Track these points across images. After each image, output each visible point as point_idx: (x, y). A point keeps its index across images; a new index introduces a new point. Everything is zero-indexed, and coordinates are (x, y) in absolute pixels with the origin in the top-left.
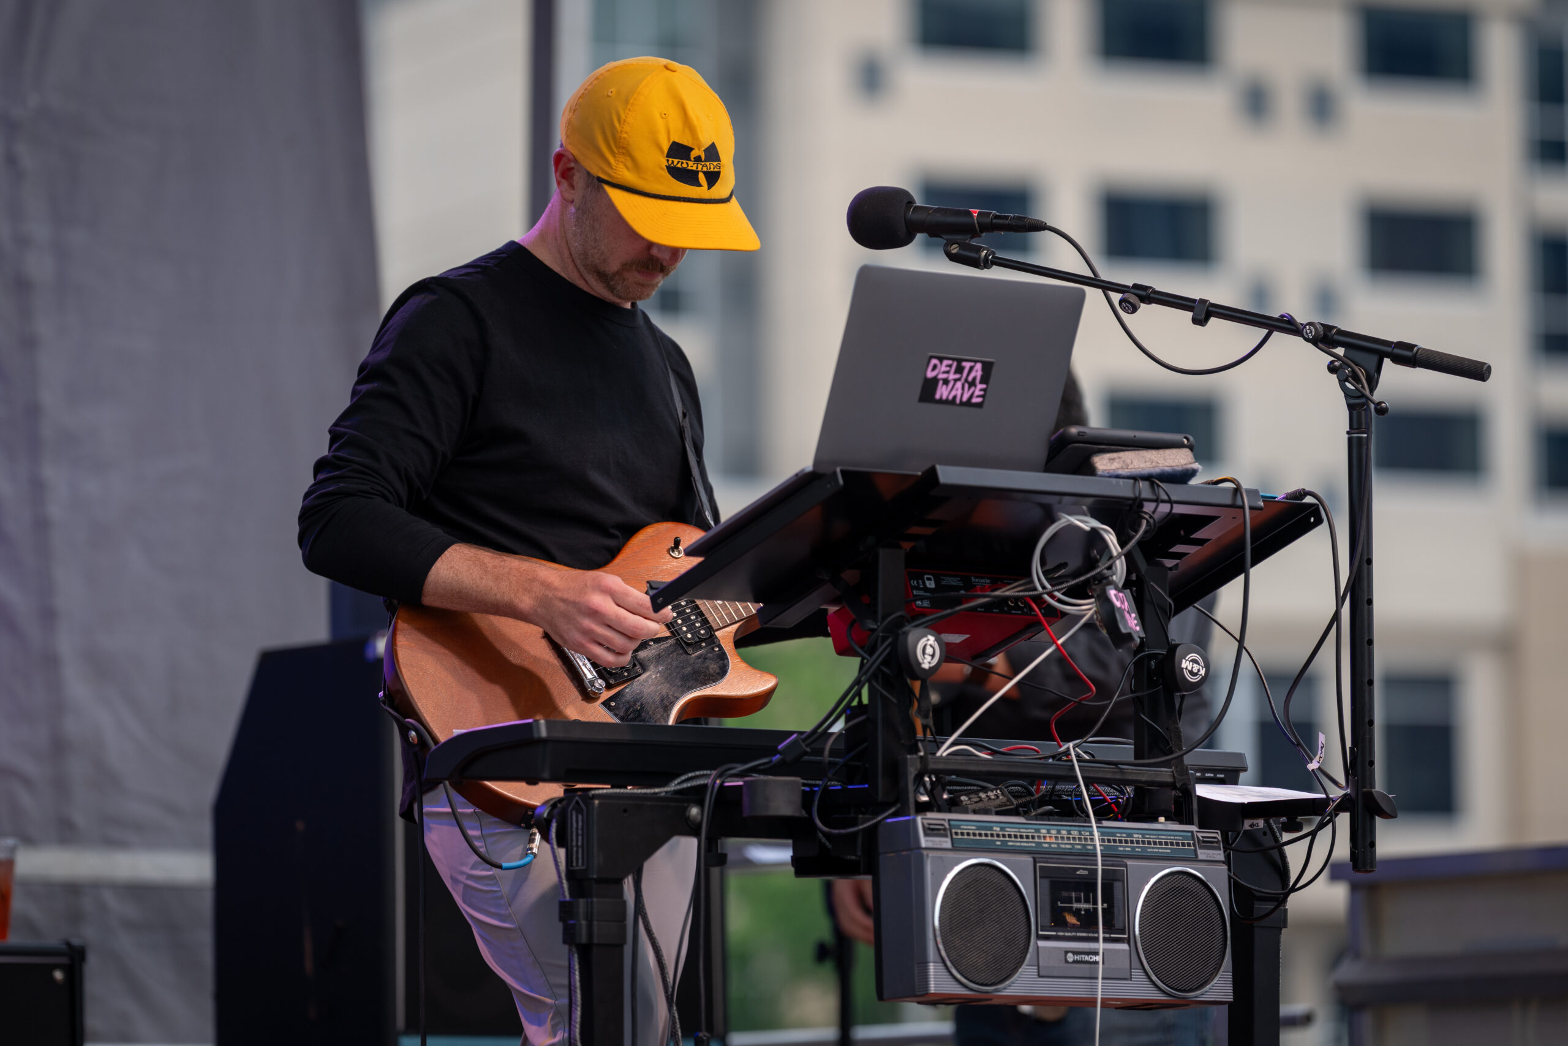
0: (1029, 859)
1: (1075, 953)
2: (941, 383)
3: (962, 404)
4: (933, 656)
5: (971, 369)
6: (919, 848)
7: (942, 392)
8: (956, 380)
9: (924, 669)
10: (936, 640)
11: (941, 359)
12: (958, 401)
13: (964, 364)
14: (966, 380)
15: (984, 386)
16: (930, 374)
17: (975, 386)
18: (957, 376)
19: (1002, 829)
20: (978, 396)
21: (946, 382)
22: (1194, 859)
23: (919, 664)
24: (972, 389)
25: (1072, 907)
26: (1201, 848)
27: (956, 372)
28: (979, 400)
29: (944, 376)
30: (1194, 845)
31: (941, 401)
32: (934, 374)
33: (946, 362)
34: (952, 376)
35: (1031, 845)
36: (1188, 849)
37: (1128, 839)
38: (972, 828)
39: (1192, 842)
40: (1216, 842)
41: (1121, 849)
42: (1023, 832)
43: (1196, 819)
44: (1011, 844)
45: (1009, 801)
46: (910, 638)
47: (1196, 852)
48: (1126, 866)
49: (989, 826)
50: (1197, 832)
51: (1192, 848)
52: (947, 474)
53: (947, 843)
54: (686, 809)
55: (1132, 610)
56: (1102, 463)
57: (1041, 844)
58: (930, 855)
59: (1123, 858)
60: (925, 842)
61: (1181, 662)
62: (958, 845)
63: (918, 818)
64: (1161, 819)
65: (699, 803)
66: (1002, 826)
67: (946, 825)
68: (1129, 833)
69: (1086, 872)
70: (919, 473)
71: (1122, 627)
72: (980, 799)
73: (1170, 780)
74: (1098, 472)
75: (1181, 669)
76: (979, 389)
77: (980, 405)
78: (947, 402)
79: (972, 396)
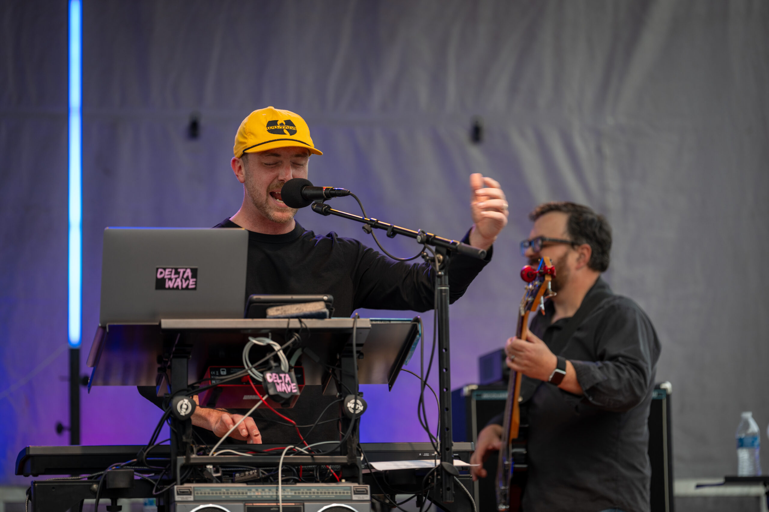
0: (241, 504)
2: (167, 280)
3: (183, 289)
4: (187, 409)
5: (184, 273)
6: (175, 501)
7: (169, 284)
8: (176, 279)
9: (182, 416)
10: (189, 401)
11: (165, 269)
12: (180, 287)
13: (179, 270)
14: (183, 277)
15: (194, 280)
16: (159, 276)
17: (189, 280)
18: (177, 276)
20: (192, 285)
21: (170, 279)
22: (349, 500)
23: (179, 413)
24: (187, 282)
26: (355, 494)
27: (175, 274)
28: (194, 286)
29: (169, 277)
30: (351, 493)
31: (169, 288)
32: (162, 276)
33: (167, 270)
34: (173, 276)
35: (245, 497)
36: (347, 495)
37: (308, 492)
38: (208, 490)
39: (349, 492)
40: (367, 491)
41: (302, 497)
42: (241, 491)
43: (361, 480)
44: (232, 497)
45: (258, 475)
46: (174, 401)
47: (351, 496)
48: (304, 505)
49: (219, 489)
50: (354, 487)
51: (349, 494)
52: (167, 323)
53: (191, 498)
54: (91, 486)
55: (292, 382)
56: (272, 312)
57: (251, 496)
58: (179, 504)
59: (303, 501)
60: (178, 498)
61: (347, 404)
62: (197, 499)
63: (175, 487)
64: (343, 481)
65: (98, 483)
66: (227, 489)
67: (192, 490)
68: (309, 489)
69: (277, 509)
70: (157, 324)
71: (271, 392)
72: (245, 475)
73: (345, 461)
74: (268, 316)
75: (348, 408)
76: (192, 281)
77: (195, 289)
78: (173, 288)
79: (188, 285)
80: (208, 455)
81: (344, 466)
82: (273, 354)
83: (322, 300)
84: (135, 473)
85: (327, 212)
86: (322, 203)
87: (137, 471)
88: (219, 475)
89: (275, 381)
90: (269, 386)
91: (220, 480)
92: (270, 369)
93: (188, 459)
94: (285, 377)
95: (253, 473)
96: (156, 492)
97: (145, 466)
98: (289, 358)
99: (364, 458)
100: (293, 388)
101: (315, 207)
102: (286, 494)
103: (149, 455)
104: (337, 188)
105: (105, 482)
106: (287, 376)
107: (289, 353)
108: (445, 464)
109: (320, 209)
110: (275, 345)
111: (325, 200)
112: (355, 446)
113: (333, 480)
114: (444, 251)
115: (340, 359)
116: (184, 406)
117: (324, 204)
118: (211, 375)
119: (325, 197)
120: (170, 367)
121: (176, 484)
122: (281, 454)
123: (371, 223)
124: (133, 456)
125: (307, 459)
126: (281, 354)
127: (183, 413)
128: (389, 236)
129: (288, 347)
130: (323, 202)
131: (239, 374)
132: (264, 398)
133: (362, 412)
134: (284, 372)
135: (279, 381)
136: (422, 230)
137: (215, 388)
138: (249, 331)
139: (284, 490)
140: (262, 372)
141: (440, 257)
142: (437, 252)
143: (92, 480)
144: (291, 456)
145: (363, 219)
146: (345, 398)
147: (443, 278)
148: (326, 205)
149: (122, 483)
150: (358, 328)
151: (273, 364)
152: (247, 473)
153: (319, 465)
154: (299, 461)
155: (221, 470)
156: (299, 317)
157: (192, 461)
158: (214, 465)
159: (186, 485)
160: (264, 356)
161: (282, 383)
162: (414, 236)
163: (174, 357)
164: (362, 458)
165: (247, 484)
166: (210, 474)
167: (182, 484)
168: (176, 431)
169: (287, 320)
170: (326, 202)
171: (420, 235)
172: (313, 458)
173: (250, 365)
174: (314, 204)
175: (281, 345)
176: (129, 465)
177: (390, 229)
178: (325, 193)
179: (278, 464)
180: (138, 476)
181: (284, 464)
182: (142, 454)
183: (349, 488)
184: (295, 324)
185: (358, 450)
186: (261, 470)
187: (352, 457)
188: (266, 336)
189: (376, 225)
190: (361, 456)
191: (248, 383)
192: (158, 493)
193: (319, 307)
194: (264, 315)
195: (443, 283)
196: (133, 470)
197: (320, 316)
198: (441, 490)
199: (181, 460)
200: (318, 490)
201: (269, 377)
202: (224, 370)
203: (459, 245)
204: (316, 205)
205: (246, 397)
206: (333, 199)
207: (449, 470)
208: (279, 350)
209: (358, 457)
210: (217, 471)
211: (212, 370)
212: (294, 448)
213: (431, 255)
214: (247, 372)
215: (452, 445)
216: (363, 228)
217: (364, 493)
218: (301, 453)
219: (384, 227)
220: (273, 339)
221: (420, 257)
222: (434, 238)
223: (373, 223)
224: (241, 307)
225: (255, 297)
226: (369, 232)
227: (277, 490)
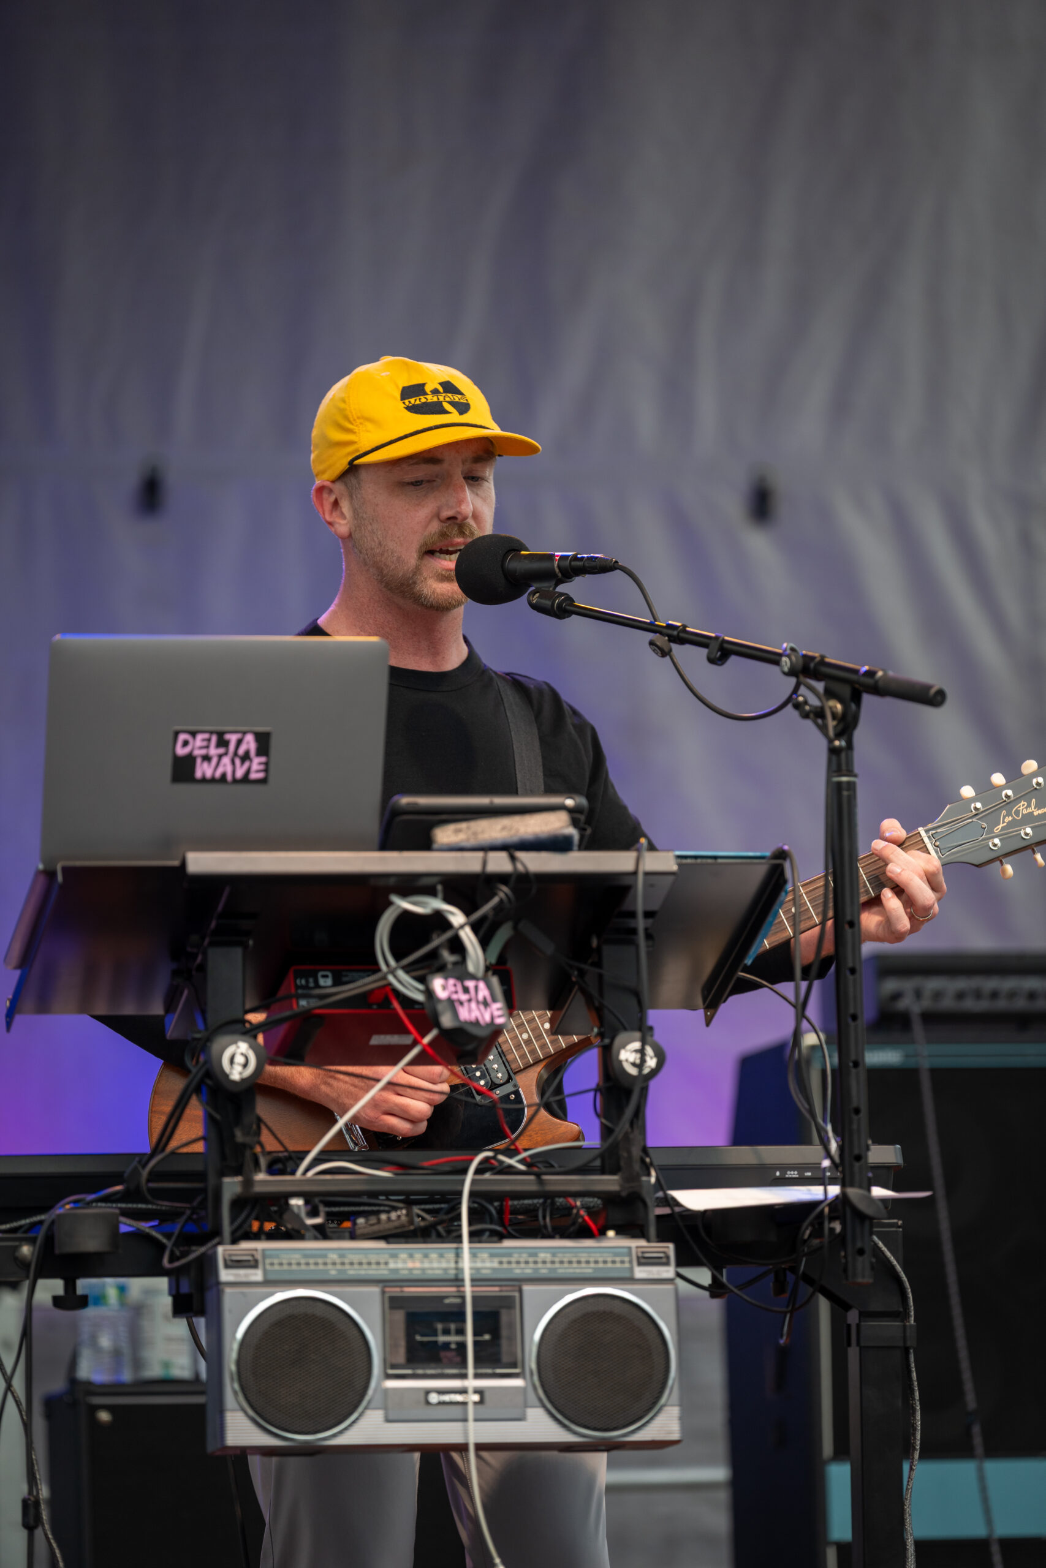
0: (375, 1290)
1: (441, 1392)
2: (199, 761)
3: (235, 781)
4: (245, 1065)
5: (239, 742)
6: (218, 1283)
7: (203, 770)
8: (220, 756)
9: (234, 1082)
10: (251, 1047)
11: (194, 734)
12: (229, 777)
13: (227, 737)
14: (236, 754)
15: (263, 759)
16: (181, 751)
17: (251, 760)
18: (221, 751)
19: (342, 1256)
20: (258, 771)
21: (207, 758)
22: (628, 1280)
23: (227, 1076)
24: (247, 764)
25: (436, 1342)
26: (640, 1264)
27: (218, 745)
28: (261, 775)
29: (203, 752)
30: (631, 1262)
31: (204, 780)
32: (187, 750)
33: (200, 737)
34: (213, 751)
35: (382, 1272)
36: (620, 1267)
37: (531, 1259)
38: (296, 1257)
39: (627, 1259)
40: (668, 1257)
41: (518, 1272)
42: (373, 1258)
43: (652, 1231)
44: (352, 1272)
45: (411, 1222)
46: (215, 1047)
47: (631, 1270)
48: (520, 1291)
49: (323, 1253)
50: (637, 1247)
51: (627, 1265)
52: (200, 862)
53: (257, 1275)
54: (16, 1248)
55: (494, 1000)
56: (445, 835)
57: (396, 1271)
58: (228, 1291)
59: (519, 1282)
60: (226, 1275)
61: (618, 1054)
62: (271, 1277)
63: (220, 1249)
64: (611, 1233)
65: (32, 1241)
66: (342, 1253)
67: (259, 1257)
68: (533, 1253)
69: (458, 1301)
70: (176, 863)
71: (446, 1021)
72: (379, 1221)
73: (615, 1188)
74: (435, 846)
75: (620, 1062)
76: (257, 763)
77: (263, 781)
78: (213, 780)
79: (248, 772)
80: (293, 1173)
81: (610, 1199)
82: (449, 934)
83: (562, 808)
84: (122, 1219)
85: (564, 610)
86: (551, 589)
87: (125, 1213)
88: (318, 1221)
89: (455, 997)
90: (440, 1007)
91: (322, 1233)
92: (441, 969)
93: (248, 1183)
94: (476, 988)
95: (398, 1216)
96: (171, 1261)
97: (146, 1202)
98: (484, 943)
99: (657, 1179)
100: (496, 1013)
101: (535, 599)
102: (479, 1265)
103: (154, 1176)
104: (586, 556)
105: (49, 1240)
106: (482, 985)
107: (484, 932)
108: (853, 1192)
109: (547, 603)
110: (452, 913)
111: (559, 582)
112: (636, 1152)
113: (584, 1232)
114: (846, 691)
115: (599, 950)
116: (240, 1059)
117: (558, 592)
118: (297, 987)
119: (560, 575)
120: (202, 968)
121: (220, 1243)
122: (465, 1171)
123: (670, 632)
124: (116, 1178)
125: (528, 1183)
126: (468, 937)
127: (236, 1074)
128: (711, 660)
129: (484, 918)
130: (555, 588)
131: (365, 984)
132: (426, 1040)
133: (654, 1072)
134: (473, 977)
135: (464, 997)
136: (792, 645)
137: (307, 1017)
138: (392, 881)
139: (474, 1256)
140: (422, 980)
141: (836, 707)
142: (829, 694)
143: (19, 1235)
144: (487, 1176)
145: (651, 624)
146: (613, 1039)
147: (843, 755)
148: (561, 594)
149: (91, 1241)
150: (647, 874)
151: (448, 957)
152: (383, 1217)
153: (549, 1196)
154: (508, 1188)
155: (323, 1209)
156: (511, 848)
157: (258, 1189)
158: (308, 1197)
159: (245, 1245)
160: (427, 940)
161: (470, 1000)
162: (772, 659)
163: (212, 944)
164: (653, 1180)
165: (388, 1243)
166: (297, 1217)
167: (234, 1241)
168: (218, 1116)
169: (480, 854)
170: (561, 588)
171: (788, 656)
172: (541, 1182)
173: (392, 962)
174: (533, 593)
175: (467, 913)
176: (106, 1199)
177: (715, 646)
178: (558, 566)
179: (460, 1194)
180: (126, 1226)
181: (472, 1194)
182: (136, 1172)
183: (626, 1250)
184: (499, 863)
185: (643, 1161)
186: (416, 1210)
187: (632, 1178)
188: (431, 892)
189: (680, 636)
190: (649, 1175)
191: (385, 1003)
192: (177, 1264)
193: (556, 824)
194: (425, 843)
195: (844, 767)
196: (117, 1211)
197: (557, 844)
198: (843, 1254)
199: (232, 1185)
200: (554, 1255)
201: (440, 986)
202: (325, 976)
203: (882, 677)
204: (537, 595)
205: (376, 1040)
206: (578, 580)
207: (862, 1207)
208: (462, 927)
209: (644, 1178)
210: (313, 1213)
211: (300, 974)
212: (494, 1158)
213: (814, 701)
214: (385, 978)
215: (868, 1149)
216: (652, 643)
217: (663, 1261)
218: (510, 1170)
219: (700, 641)
220: (447, 900)
221: (790, 707)
222: (822, 662)
223: (675, 633)
224: (371, 825)
225: (405, 800)
226: (664, 653)
227: (458, 1255)
